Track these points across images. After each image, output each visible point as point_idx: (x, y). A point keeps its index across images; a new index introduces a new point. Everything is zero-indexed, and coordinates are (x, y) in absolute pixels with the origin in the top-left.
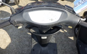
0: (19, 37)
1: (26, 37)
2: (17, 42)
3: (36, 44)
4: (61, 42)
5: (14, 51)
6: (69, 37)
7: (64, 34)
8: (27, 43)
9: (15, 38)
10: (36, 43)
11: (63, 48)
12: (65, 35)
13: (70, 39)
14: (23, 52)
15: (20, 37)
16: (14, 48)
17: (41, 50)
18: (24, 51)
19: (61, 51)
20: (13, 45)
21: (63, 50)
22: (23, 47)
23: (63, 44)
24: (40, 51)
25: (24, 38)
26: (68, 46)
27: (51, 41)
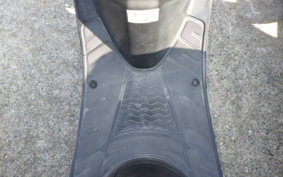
0: (32, 29)
1: (61, 27)
2: (26, 50)
3: (104, 57)
4: (222, 45)
5: (15, 88)
6: (257, 26)
7: (233, 13)
8: (70, 55)
9: (14, 35)
10: (106, 50)
11: (229, 72)
12: (241, 17)
13: (263, 33)
14: (56, 92)
15: (37, 27)
16: (15, 77)
17: (130, 83)
18: (60, 89)
19: (217, 84)
20: (9, 66)
21: (225, 83)
22: (51, 72)
23: (229, 58)
24: (123, 88)
25: (55, 35)
26: (252, 64)
27: (177, 37)
